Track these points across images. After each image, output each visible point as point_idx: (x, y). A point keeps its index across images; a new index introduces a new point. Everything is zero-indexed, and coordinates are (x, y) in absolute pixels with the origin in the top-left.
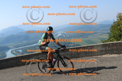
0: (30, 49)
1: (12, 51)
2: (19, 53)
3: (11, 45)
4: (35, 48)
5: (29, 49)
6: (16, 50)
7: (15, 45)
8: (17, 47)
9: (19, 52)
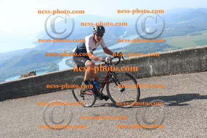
1: (67, 61)
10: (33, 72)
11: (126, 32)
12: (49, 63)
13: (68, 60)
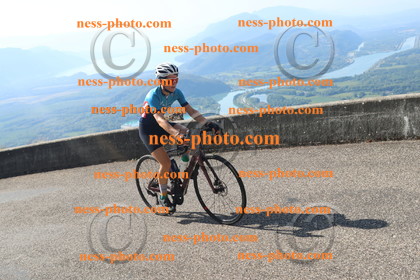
0: (295, 93)
1: (236, 97)
2: (260, 104)
3: (234, 76)
4: (312, 89)
5: (290, 94)
6: (249, 96)
7: (248, 77)
8: (253, 86)
9: (258, 100)
10: (179, 114)
11: (362, 45)
12: (202, 98)
13: (239, 95)
